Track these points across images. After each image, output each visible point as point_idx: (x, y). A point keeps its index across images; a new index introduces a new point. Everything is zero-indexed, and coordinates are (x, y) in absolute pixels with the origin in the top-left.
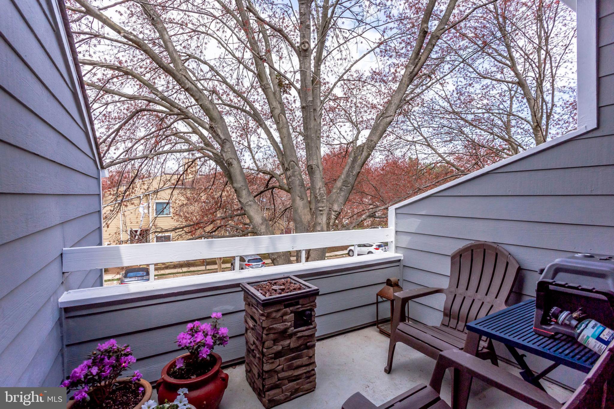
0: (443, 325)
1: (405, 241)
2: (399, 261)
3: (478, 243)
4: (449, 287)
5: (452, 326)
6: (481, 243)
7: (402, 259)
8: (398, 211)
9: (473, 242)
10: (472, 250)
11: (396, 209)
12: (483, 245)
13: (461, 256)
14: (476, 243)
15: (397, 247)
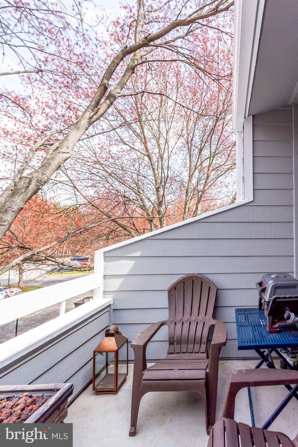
0: (170, 353)
1: (116, 284)
2: (109, 306)
3: (188, 276)
4: (169, 318)
5: (177, 352)
6: (190, 275)
7: (112, 303)
8: (108, 255)
9: (184, 276)
10: (184, 282)
11: (105, 253)
12: (192, 277)
13: (175, 288)
14: (187, 276)
15: (105, 292)
